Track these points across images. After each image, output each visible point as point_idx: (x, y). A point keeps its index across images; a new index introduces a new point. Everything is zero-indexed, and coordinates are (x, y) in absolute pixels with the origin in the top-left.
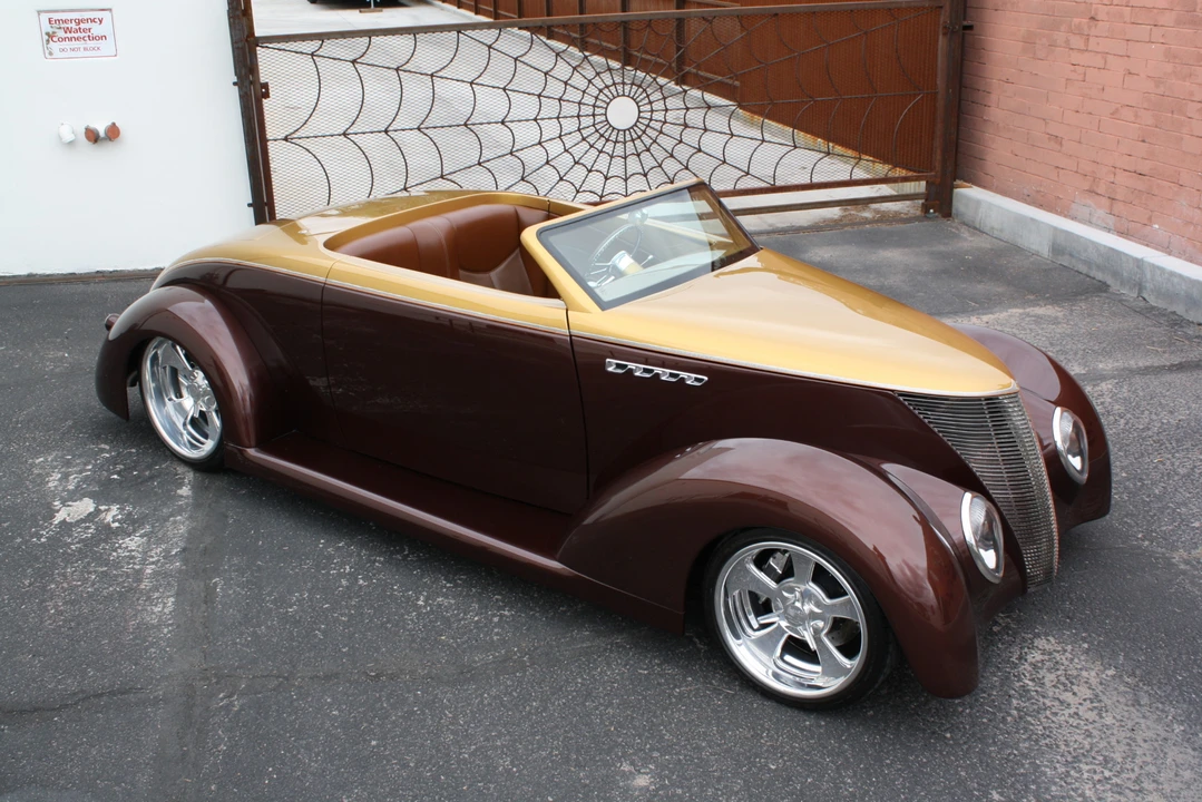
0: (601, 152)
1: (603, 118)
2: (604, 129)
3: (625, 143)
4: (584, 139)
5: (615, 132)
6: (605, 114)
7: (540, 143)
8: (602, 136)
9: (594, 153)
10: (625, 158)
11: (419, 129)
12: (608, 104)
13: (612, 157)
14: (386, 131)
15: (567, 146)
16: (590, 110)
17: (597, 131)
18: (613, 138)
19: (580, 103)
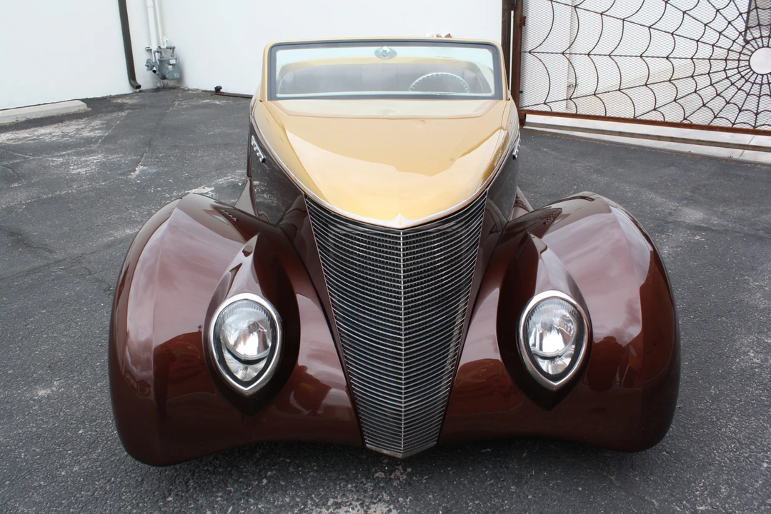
0: (739, 89)
1: (747, 64)
2: (746, 72)
3: (761, 85)
4: (727, 78)
5: (755, 76)
6: (749, 61)
7: (692, 76)
8: (743, 77)
9: (733, 89)
10: (759, 97)
11: (610, 56)
12: (753, 53)
13: (748, 95)
14: (589, 55)
15: (713, 81)
16: (736, 56)
17: (739, 73)
18: (752, 80)
19: (729, 50)
